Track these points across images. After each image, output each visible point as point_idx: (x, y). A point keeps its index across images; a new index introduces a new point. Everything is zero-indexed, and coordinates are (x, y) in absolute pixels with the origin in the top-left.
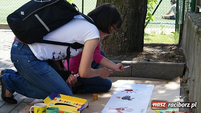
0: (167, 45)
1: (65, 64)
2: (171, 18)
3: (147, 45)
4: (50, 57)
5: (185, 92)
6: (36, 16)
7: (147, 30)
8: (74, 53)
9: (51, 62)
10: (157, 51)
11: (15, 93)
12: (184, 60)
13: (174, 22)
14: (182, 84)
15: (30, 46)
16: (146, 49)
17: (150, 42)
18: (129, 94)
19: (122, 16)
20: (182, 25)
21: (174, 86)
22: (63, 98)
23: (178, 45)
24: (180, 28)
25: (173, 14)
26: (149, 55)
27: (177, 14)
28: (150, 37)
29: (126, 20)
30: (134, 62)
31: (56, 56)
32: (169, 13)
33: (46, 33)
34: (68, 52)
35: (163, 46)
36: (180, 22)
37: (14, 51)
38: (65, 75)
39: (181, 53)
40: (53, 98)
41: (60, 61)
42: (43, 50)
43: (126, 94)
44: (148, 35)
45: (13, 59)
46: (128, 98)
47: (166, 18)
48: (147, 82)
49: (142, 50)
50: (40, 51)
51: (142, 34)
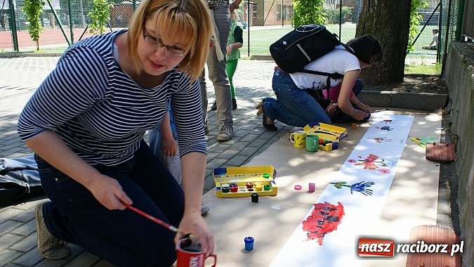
0: (429, 76)
2: (432, 49)
3: (407, 76)
4: (311, 87)
5: (446, 124)
6: (298, 45)
7: (408, 61)
8: (333, 83)
9: (310, 91)
10: (418, 81)
11: (276, 121)
12: (447, 91)
13: (436, 52)
14: (443, 115)
15: (291, 75)
16: (406, 80)
17: (410, 73)
18: (388, 124)
19: (382, 46)
20: (445, 55)
21: (436, 118)
22: (323, 126)
23: (441, 76)
24: (443, 59)
25: (435, 44)
26: (410, 86)
27: (439, 45)
28: (410, 68)
29: (386, 49)
30: (393, 92)
31: (316, 86)
33: (308, 63)
34: (328, 82)
35: (424, 77)
36: (442, 53)
37: (275, 79)
38: (325, 104)
39: (443, 84)
40: (312, 127)
41: (320, 91)
42: (303, 80)
43: (385, 125)
44: (408, 66)
45: (274, 88)
46: (387, 129)
47: (426, 48)
48: (407, 113)
49: (402, 81)
50: (301, 80)
51: (403, 65)
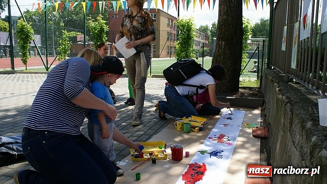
0: (253, 88)
1: (195, 97)
2: (254, 72)
3: (241, 88)
4: (187, 93)
5: (263, 115)
6: (180, 70)
7: (241, 79)
8: (200, 91)
9: (186, 97)
10: (247, 91)
11: (166, 114)
12: (263, 97)
13: (256, 74)
14: (261, 111)
15: (175, 87)
16: (241, 90)
17: (242, 86)
18: (231, 116)
20: (262, 76)
21: (257, 112)
22: (193, 118)
23: (259, 88)
24: (260, 78)
26: (242, 94)
27: (258, 70)
28: (242, 83)
29: (229, 73)
30: (233, 97)
31: (190, 93)
32: (253, 69)
33: (185, 80)
34: (197, 91)
35: (250, 88)
36: (260, 74)
37: (166, 90)
38: (195, 104)
39: (261, 93)
40: (187, 118)
41: (192, 97)
42: (183, 89)
43: (228, 116)
44: (241, 82)
45: (165, 94)
46: (230, 118)
47: (251, 72)
48: (241, 109)
49: (238, 91)
50: (181, 90)
51: (239, 81)
